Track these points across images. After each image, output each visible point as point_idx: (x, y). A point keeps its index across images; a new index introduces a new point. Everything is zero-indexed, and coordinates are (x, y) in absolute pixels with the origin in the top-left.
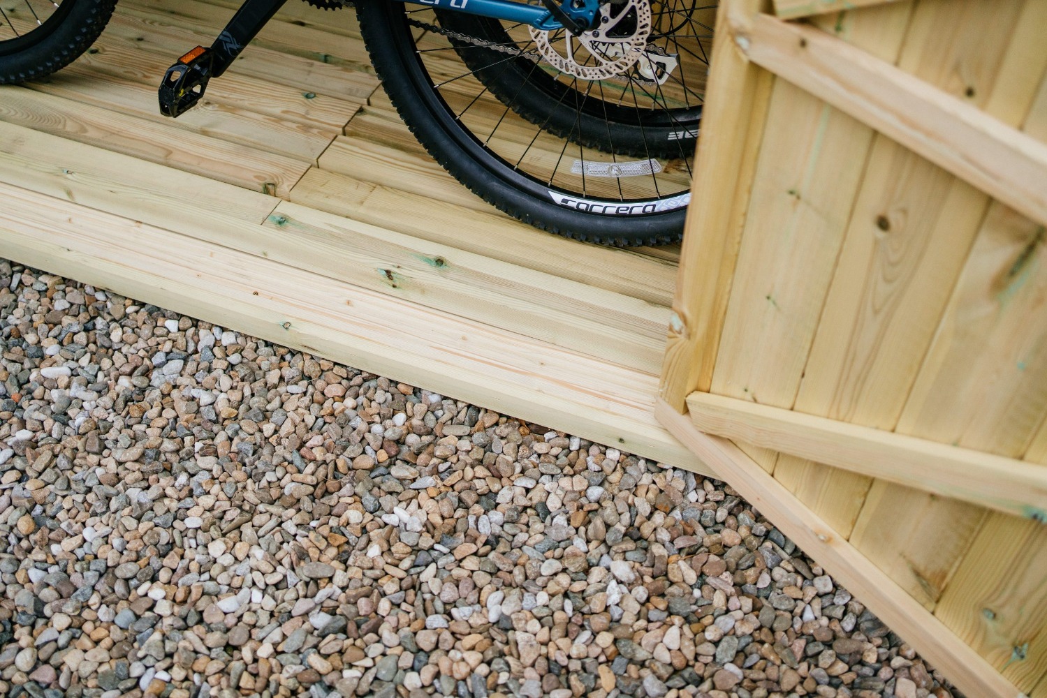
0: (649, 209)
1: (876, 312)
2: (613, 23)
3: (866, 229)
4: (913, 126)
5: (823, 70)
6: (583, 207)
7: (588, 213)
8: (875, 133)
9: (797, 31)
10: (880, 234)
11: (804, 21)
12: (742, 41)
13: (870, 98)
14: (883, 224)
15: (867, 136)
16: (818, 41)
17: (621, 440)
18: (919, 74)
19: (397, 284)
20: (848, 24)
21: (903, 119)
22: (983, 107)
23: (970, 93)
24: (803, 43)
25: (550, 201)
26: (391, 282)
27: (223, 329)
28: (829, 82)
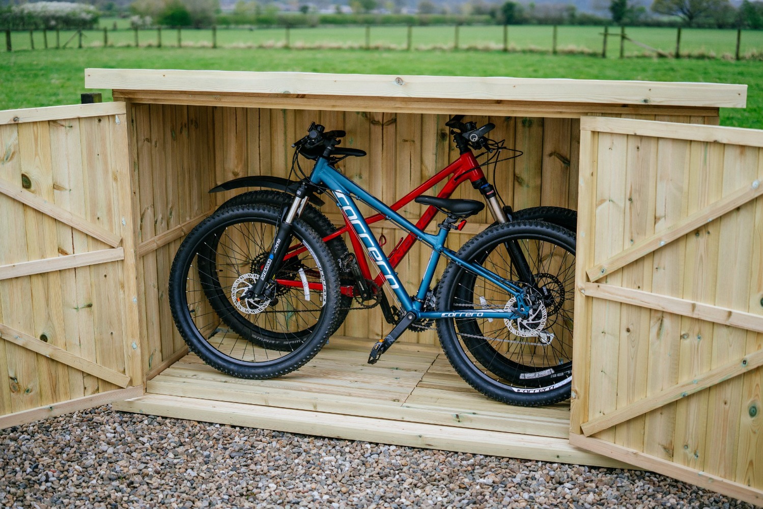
0: (552, 388)
1: (632, 359)
2: (534, 316)
3: (625, 334)
4: (629, 298)
5: (604, 291)
6: (526, 392)
7: (528, 394)
8: (621, 303)
9: (596, 284)
10: (628, 334)
11: (597, 282)
12: (583, 291)
13: (617, 295)
14: (628, 330)
15: (619, 305)
16: (602, 285)
17: (558, 457)
18: (627, 287)
19: (460, 420)
20: (609, 280)
21: (626, 297)
22: (642, 290)
23: (639, 287)
24: (598, 286)
25: (513, 392)
26: (458, 420)
27: (390, 445)
28: (607, 294)
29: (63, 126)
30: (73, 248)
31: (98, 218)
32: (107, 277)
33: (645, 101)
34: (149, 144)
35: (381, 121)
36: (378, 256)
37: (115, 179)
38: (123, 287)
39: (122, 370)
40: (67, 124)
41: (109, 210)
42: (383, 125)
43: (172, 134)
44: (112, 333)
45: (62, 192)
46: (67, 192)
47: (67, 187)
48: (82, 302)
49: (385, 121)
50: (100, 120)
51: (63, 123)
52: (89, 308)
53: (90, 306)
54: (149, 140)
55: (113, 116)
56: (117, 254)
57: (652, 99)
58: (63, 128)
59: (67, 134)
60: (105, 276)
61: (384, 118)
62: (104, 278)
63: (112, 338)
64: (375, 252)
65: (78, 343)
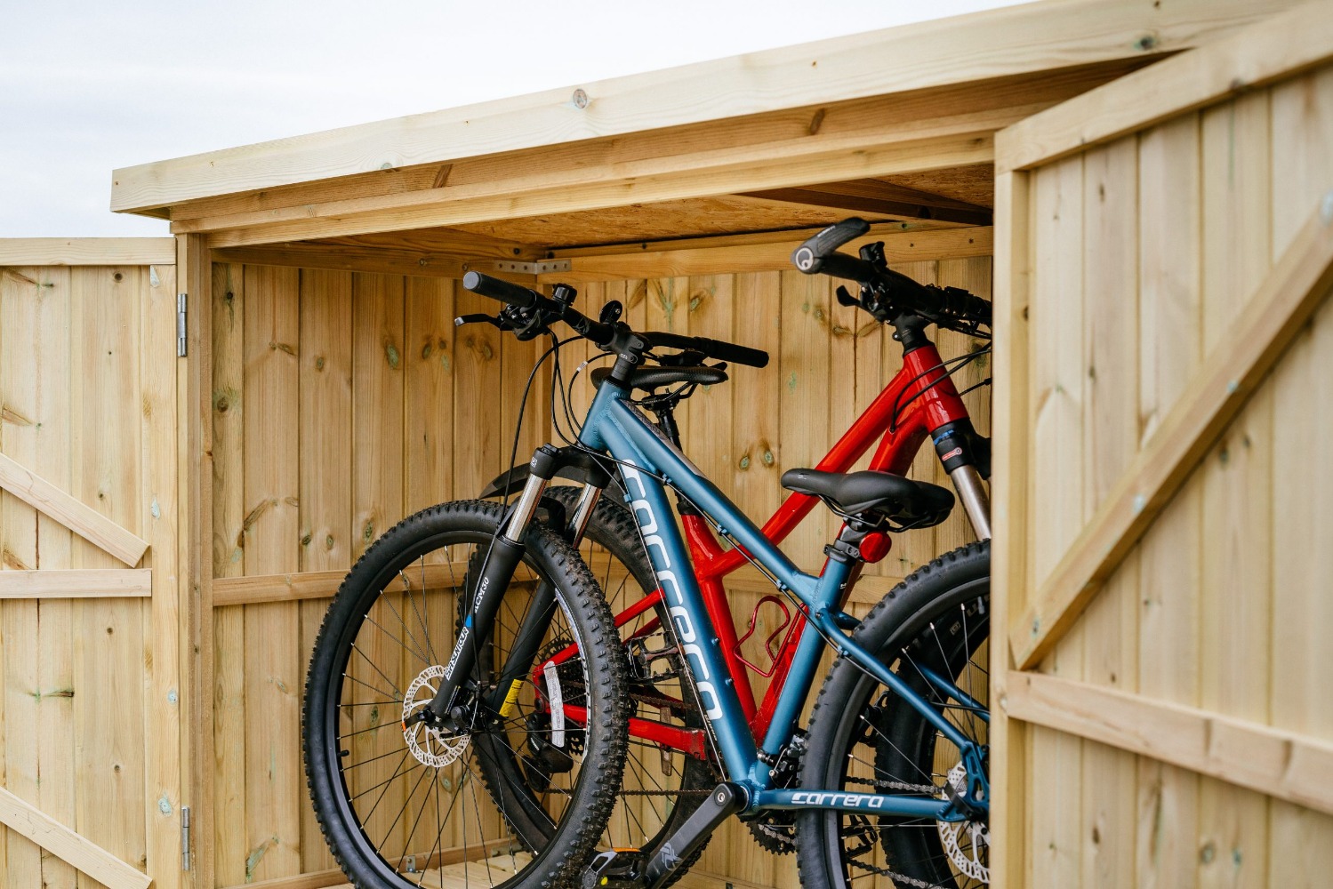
5: (1038, 697)
8: (1080, 738)
9: (1024, 677)
12: (1004, 702)
13: (1061, 706)
16: (1035, 677)
18: (1091, 681)
20: (1059, 659)
22: (1118, 686)
23: (1113, 678)
28: (1043, 707)
29: (31, 281)
30: (38, 557)
31: (101, 496)
32: (114, 634)
33: (1145, 43)
34: (292, 361)
35: (852, 327)
36: (686, 631)
37: (147, 411)
38: (149, 663)
39: (139, 860)
40: (42, 278)
41: (129, 480)
42: (855, 336)
43: (387, 355)
44: (117, 768)
45: (21, 428)
46: (32, 430)
47: (32, 416)
48: (51, 685)
49: (860, 326)
50: (118, 277)
51: (32, 275)
52: (63, 700)
53: (69, 694)
54: (295, 351)
55: (147, 267)
56: (136, 582)
57: (1164, 33)
58: (31, 287)
59: (40, 301)
60: (110, 631)
61: (859, 319)
62: (107, 635)
63: (118, 780)
64: (682, 618)
65: (36, 778)
